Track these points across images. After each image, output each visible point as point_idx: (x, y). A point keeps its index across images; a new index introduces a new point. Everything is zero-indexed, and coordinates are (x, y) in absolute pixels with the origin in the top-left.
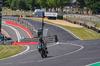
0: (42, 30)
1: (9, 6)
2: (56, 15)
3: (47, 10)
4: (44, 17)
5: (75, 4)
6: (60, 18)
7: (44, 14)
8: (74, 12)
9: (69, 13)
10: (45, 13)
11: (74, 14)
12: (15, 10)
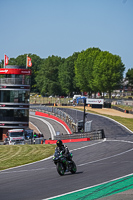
0: (84, 123)
1: (38, 92)
2: (102, 102)
3: (90, 96)
4: (86, 105)
5: (127, 86)
6: (107, 105)
7: (85, 101)
8: (126, 97)
9: (120, 99)
10: (88, 100)
11: (126, 99)
12: (48, 96)
